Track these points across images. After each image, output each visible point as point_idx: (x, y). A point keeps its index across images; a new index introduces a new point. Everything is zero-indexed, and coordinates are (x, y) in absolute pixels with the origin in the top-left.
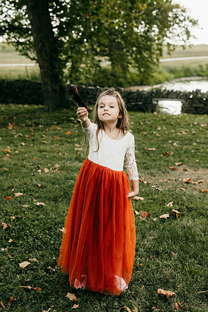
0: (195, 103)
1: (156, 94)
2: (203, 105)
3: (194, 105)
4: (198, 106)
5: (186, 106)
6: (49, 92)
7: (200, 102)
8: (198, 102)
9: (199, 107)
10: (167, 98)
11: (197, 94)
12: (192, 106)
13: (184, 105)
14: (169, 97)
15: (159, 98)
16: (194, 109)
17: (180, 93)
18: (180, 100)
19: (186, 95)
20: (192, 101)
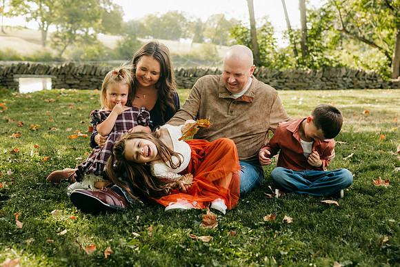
0: (70, 79)
1: (18, 69)
2: (78, 82)
8: (72, 78)
9: (74, 84)
10: (34, 74)
11: (71, 68)
12: (65, 83)
13: (56, 82)
14: (36, 72)
15: (22, 74)
16: (68, 86)
17: (49, 68)
18: (51, 76)
19: (58, 70)
20: (65, 78)
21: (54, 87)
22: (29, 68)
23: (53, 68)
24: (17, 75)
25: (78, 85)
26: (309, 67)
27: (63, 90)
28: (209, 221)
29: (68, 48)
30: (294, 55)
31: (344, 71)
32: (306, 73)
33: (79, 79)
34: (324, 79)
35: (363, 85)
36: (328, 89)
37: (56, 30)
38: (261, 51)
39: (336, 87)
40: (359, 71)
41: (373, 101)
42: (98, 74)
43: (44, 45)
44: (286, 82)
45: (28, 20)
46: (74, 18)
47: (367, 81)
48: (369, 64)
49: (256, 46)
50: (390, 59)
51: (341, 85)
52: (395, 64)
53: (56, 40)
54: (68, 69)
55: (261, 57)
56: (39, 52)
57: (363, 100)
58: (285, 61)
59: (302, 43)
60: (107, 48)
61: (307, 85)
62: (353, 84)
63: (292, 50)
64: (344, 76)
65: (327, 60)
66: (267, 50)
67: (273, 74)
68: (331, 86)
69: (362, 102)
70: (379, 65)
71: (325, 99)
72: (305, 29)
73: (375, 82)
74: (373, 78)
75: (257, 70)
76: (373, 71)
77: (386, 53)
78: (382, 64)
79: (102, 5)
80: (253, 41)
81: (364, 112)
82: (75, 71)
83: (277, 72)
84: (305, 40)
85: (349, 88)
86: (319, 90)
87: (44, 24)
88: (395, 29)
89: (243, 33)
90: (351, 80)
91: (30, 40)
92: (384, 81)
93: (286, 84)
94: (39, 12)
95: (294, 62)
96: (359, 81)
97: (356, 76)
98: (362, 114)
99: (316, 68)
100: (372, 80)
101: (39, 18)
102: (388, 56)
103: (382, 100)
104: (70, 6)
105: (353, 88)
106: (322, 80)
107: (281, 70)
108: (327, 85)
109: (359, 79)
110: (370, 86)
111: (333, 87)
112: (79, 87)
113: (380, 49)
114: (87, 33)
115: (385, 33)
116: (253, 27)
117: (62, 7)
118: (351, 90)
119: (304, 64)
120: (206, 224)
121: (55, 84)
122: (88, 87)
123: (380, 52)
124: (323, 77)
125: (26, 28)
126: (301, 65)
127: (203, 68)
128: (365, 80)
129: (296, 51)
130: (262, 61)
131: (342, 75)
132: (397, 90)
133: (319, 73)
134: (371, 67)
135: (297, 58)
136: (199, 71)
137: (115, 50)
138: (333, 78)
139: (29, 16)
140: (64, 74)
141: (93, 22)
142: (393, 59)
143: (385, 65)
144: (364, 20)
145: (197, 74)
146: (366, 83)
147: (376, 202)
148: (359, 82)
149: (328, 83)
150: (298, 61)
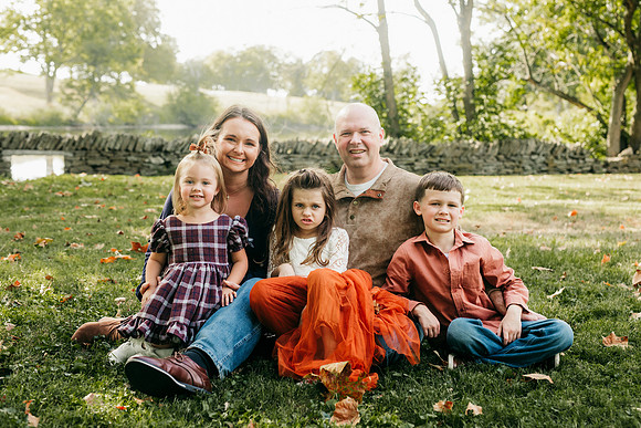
0: (94, 158)
1: (11, 142)
2: (107, 162)
3: (91, 162)
4: (98, 164)
5: (74, 164)
7: (102, 155)
8: (97, 155)
9: (100, 165)
10: (36, 149)
11: (95, 140)
12: (87, 164)
13: (71, 161)
14: (39, 146)
15: (17, 149)
16: (91, 169)
17: (61, 139)
18: (63, 152)
19: (74, 144)
20: (86, 155)
21: (68, 171)
22: (28, 140)
23: (66, 140)
24: (9, 152)
25: (107, 167)
26: (478, 139)
27: (83, 175)
28: (344, 412)
29: (89, 105)
30: (452, 119)
31: (532, 146)
32: (473, 149)
33: (108, 158)
34: (501, 157)
35: (562, 167)
36: (508, 174)
37: (69, 76)
38: (400, 113)
39: (521, 169)
40: (555, 145)
41: (581, 195)
42: (139, 149)
43: (50, 99)
44: (440, 162)
45: (24, 59)
46: (98, 57)
47: (570, 161)
48: (571, 134)
49: (393, 106)
50: (605, 126)
51: (528, 167)
52: (613, 134)
53: (69, 91)
54: (92, 141)
55: (400, 122)
56: (41, 111)
57: (566, 193)
58: (439, 129)
59: (466, 101)
60: (151, 105)
61: (474, 167)
62: (547, 165)
63: (449, 112)
64: (533, 153)
65: (506, 127)
66: (411, 111)
67: (420, 150)
68: (513, 168)
69: (564, 197)
70: (588, 136)
71: (506, 190)
72: (471, 78)
73: (581, 161)
74: (579, 155)
75: (395, 143)
76: (578, 144)
77: (599, 117)
78: (592, 134)
79: (143, 36)
80: (389, 97)
81: (569, 215)
82: (103, 144)
83: (426, 147)
84: (471, 96)
85: (541, 172)
86: (493, 175)
87: (49, 65)
88: (613, 78)
89: (372, 84)
90: (543, 159)
91: (27, 92)
92: (596, 161)
93: (441, 165)
94: (42, 47)
95: (454, 131)
96: (556, 160)
97: (552, 152)
98: (567, 217)
99: (487, 139)
100: (577, 159)
101: (42, 57)
102: (602, 122)
103: (595, 193)
104: (91, 37)
105: (547, 172)
106: (498, 159)
107: (432, 143)
108: (506, 167)
109: (556, 158)
110: (574, 168)
111: (516, 170)
112: (108, 170)
113: (590, 109)
114: (118, 80)
115: (596, 84)
116: (388, 74)
117: (78, 39)
118: (545, 176)
119: (469, 133)
120: (341, 418)
121: (69, 165)
122: (122, 171)
123: (589, 114)
124: (499, 154)
125: (20, 72)
126: (464, 136)
127: (309, 140)
128: (565, 159)
129: (456, 113)
130: (402, 128)
131: (529, 152)
132: (617, 176)
133: (494, 147)
134: (575, 138)
135: (458, 124)
136: (303, 145)
137: (164, 108)
138: (516, 155)
139: (25, 53)
140: (84, 149)
141: (129, 63)
142: (610, 126)
143: (597, 134)
144: (562, 64)
145: (298, 150)
146: (568, 164)
147: (612, 377)
148: (556, 162)
149: (508, 164)
150: (459, 128)
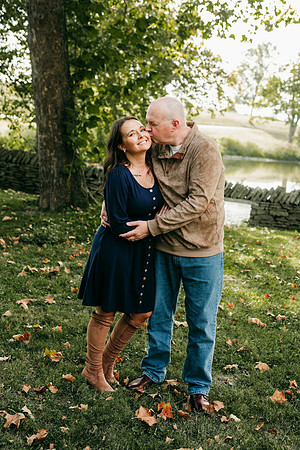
0: (276, 209)
2: (287, 214)
3: (274, 213)
4: (278, 214)
5: (259, 212)
6: (53, 176)
7: (283, 208)
8: (279, 207)
9: (280, 217)
11: (279, 194)
13: (256, 210)
18: (251, 202)
19: (261, 196)
20: (269, 206)
23: (255, 192)
33: (288, 210)
43: (291, 141)
45: (277, 112)
54: (276, 195)
56: (283, 148)
82: (285, 199)
87: (294, 117)
91: (277, 135)
94: (291, 104)
101: (289, 110)
121: (255, 213)
125: (273, 120)
140: (268, 201)
